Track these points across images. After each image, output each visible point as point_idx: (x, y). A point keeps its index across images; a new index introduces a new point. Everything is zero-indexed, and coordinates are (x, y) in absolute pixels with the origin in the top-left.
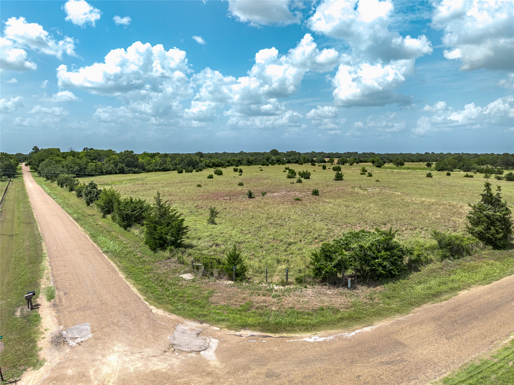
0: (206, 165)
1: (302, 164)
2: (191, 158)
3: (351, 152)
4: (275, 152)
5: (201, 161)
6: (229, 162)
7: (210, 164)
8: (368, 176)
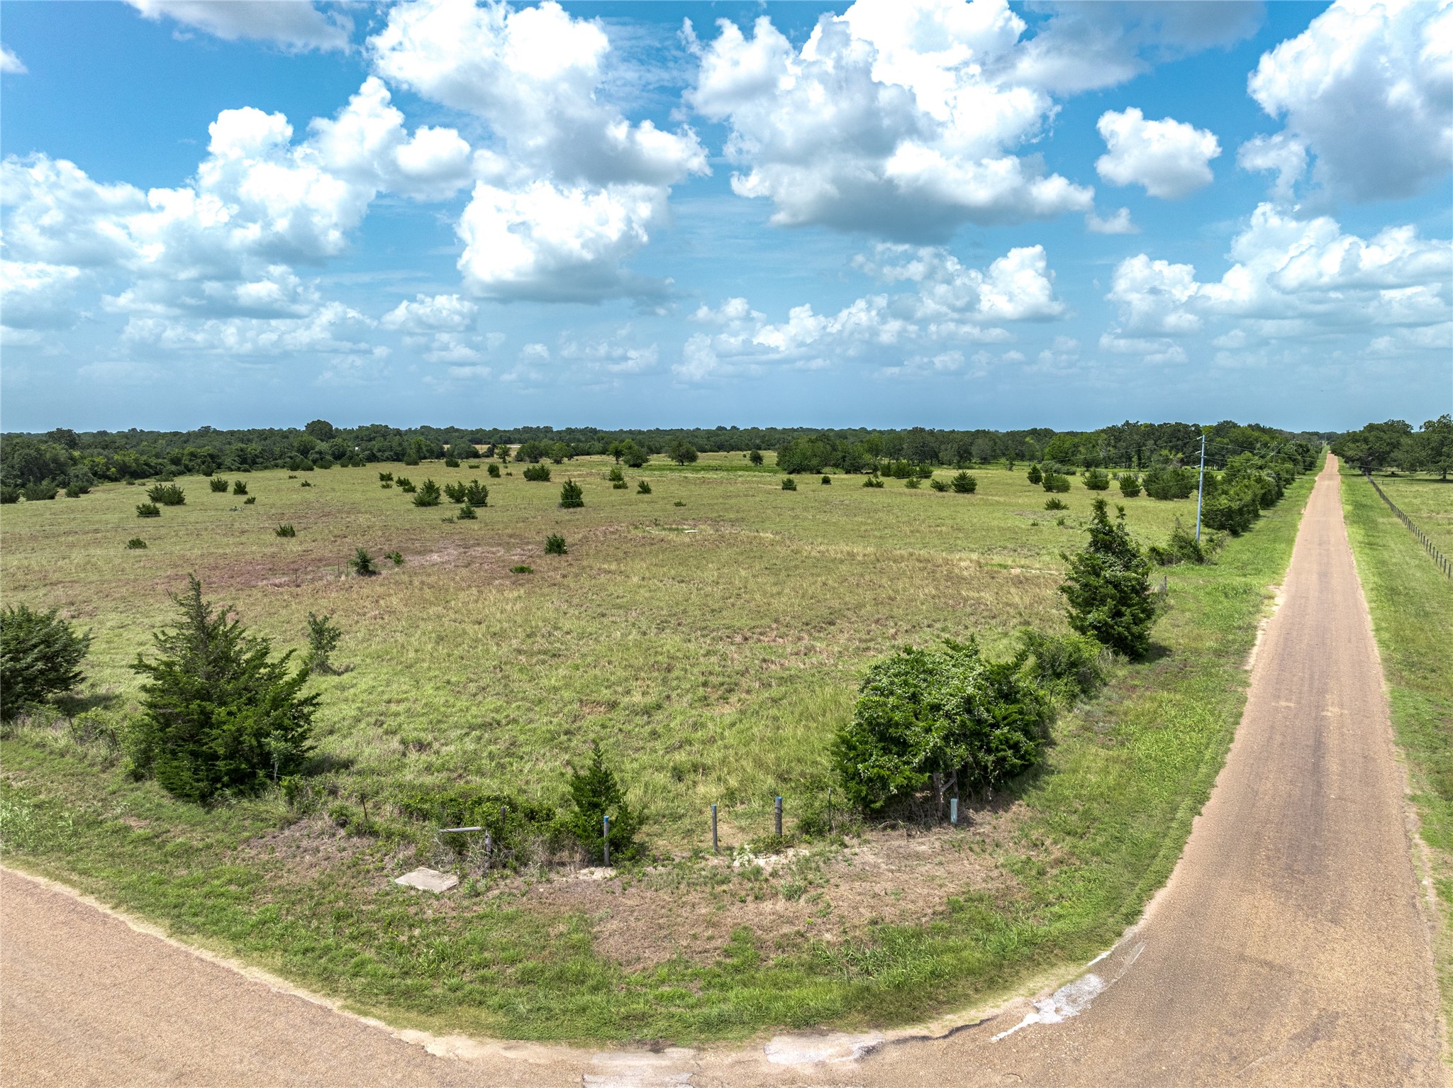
0: (95, 474)
1: (416, 463)
2: (38, 450)
3: (534, 426)
4: (321, 429)
5: (75, 461)
6: (175, 461)
7: (108, 469)
8: (639, 492)
